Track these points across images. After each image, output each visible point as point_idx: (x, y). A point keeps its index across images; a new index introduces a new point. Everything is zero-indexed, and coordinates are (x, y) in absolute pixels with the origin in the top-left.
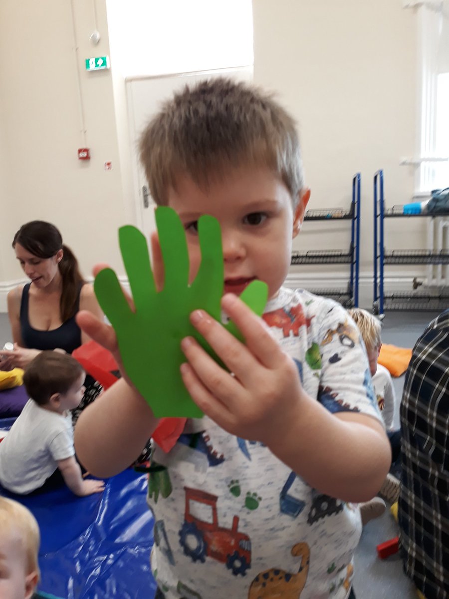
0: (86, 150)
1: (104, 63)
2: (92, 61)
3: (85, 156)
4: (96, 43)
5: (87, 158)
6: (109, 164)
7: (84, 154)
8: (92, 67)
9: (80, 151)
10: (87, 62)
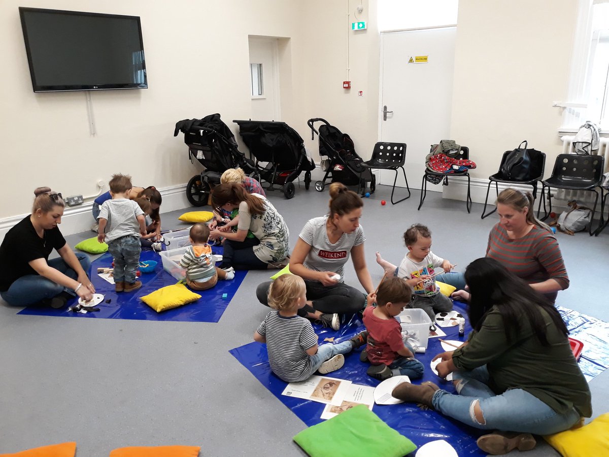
0: (348, 83)
1: (363, 26)
2: (356, 25)
3: (347, 86)
4: (361, 11)
5: (348, 88)
6: (361, 92)
7: (347, 85)
8: (356, 28)
9: (344, 83)
10: (353, 26)
